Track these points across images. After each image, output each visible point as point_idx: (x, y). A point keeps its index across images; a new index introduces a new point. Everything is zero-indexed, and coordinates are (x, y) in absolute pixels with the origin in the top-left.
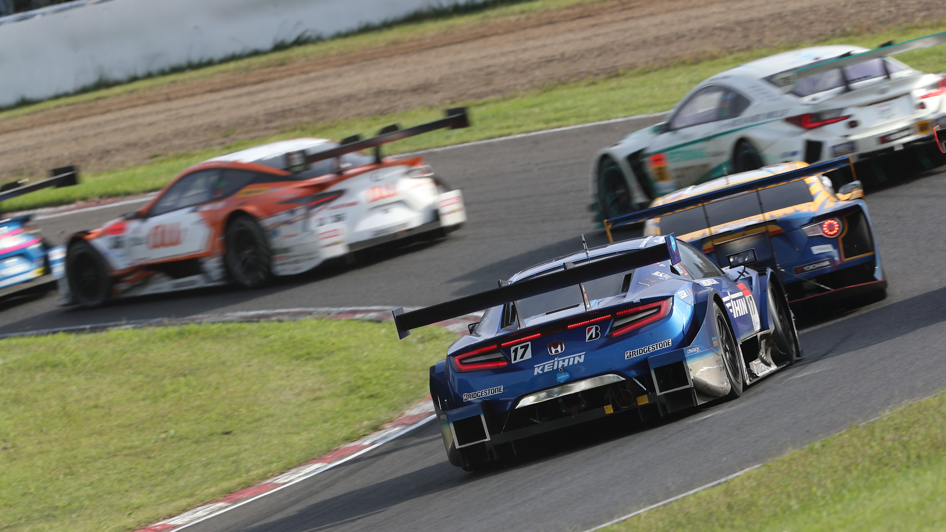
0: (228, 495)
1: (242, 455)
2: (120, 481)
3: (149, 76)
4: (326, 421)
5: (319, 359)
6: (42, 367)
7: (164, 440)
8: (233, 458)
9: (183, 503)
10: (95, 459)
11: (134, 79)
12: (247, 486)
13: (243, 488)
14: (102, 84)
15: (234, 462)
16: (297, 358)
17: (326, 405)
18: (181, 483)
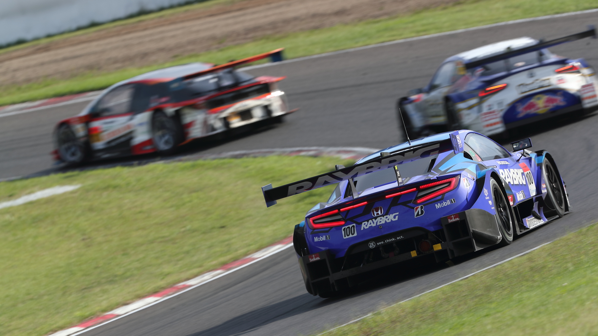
0: (224, 265)
1: (233, 241)
2: (157, 258)
3: (171, 7)
6: (107, 188)
7: (184, 231)
8: (227, 243)
9: (195, 271)
10: (141, 245)
11: (162, 9)
12: (235, 260)
13: (232, 262)
14: (142, 12)
15: (228, 245)
18: (195, 258)
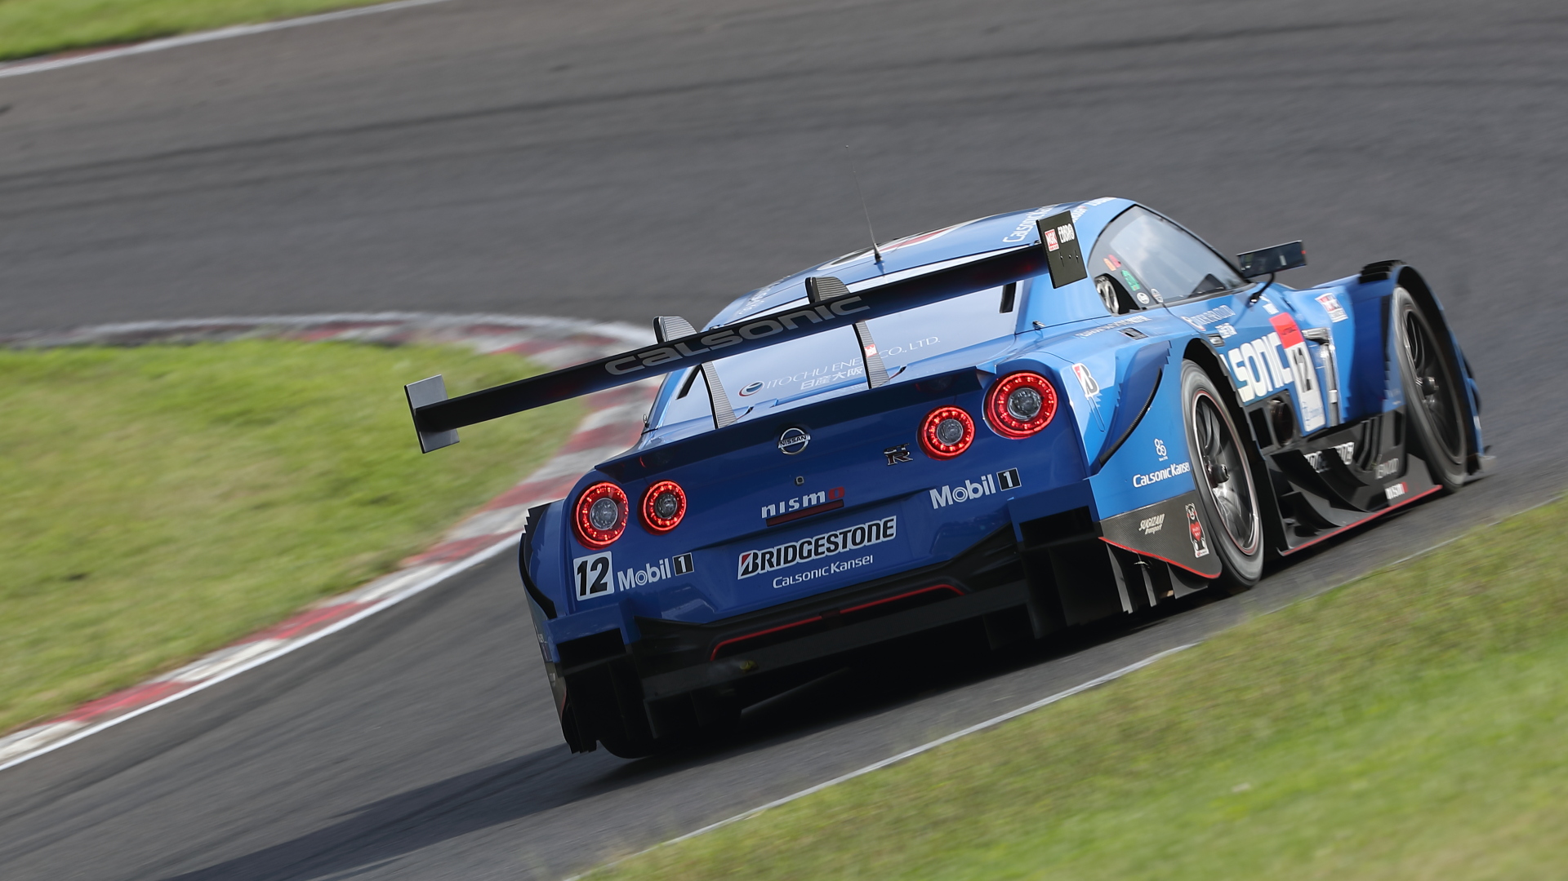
0: (81, 706)
1: (112, 624)
4: (283, 552)
5: (268, 422)
8: (89, 631)
12: (118, 688)
13: (110, 694)
15: (94, 637)
16: (225, 419)
17: (284, 518)
